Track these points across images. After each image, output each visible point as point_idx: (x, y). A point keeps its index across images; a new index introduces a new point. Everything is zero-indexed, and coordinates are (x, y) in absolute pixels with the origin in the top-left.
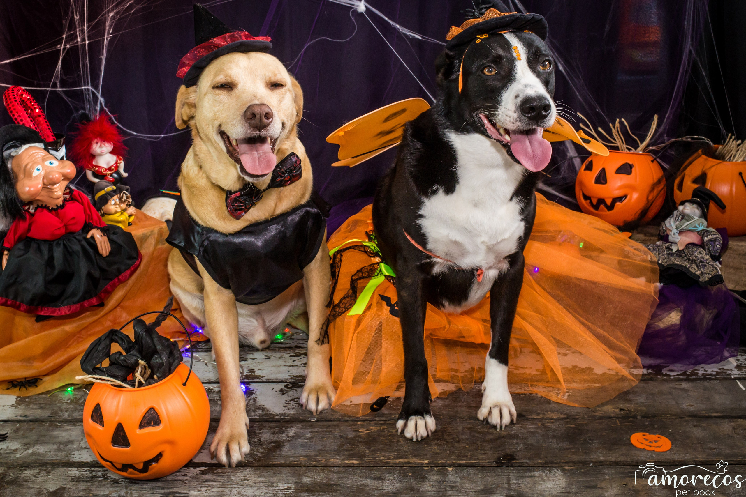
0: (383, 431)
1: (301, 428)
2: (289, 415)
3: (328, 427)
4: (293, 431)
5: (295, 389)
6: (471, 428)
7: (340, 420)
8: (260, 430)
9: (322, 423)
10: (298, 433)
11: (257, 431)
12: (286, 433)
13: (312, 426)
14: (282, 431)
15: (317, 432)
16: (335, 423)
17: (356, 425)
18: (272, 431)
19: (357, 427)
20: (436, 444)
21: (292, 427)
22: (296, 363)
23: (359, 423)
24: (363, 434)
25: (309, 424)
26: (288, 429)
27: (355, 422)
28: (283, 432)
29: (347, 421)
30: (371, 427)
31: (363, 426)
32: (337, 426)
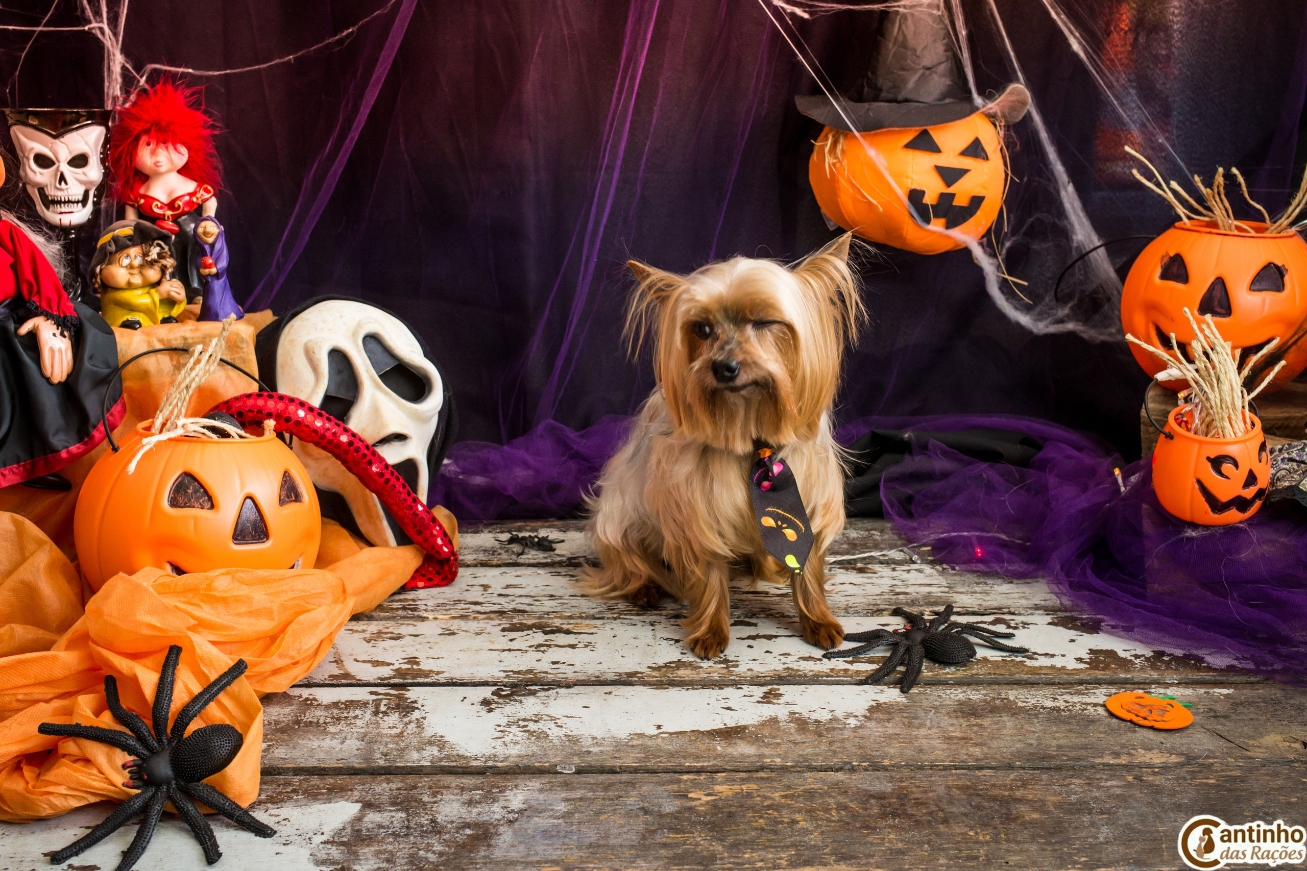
0: (749, 795)
1: (541, 791)
2: (506, 759)
3: (607, 788)
4: (520, 797)
5: (517, 698)
6: (968, 787)
7: (636, 770)
8: (434, 795)
9: (592, 779)
10: (533, 803)
11: (426, 799)
12: (502, 803)
13: (566, 785)
14: (487, 797)
15: (581, 799)
16: (625, 777)
17: (679, 781)
18: (466, 797)
19: (682, 786)
20: (891, 827)
21: (516, 786)
22: (514, 645)
23: (685, 777)
24: (702, 805)
25: (560, 779)
26: (508, 793)
27: (676, 775)
28: (495, 800)
29: (654, 772)
30: (718, 788)
31: (696, 785)
32: (632, 784)
